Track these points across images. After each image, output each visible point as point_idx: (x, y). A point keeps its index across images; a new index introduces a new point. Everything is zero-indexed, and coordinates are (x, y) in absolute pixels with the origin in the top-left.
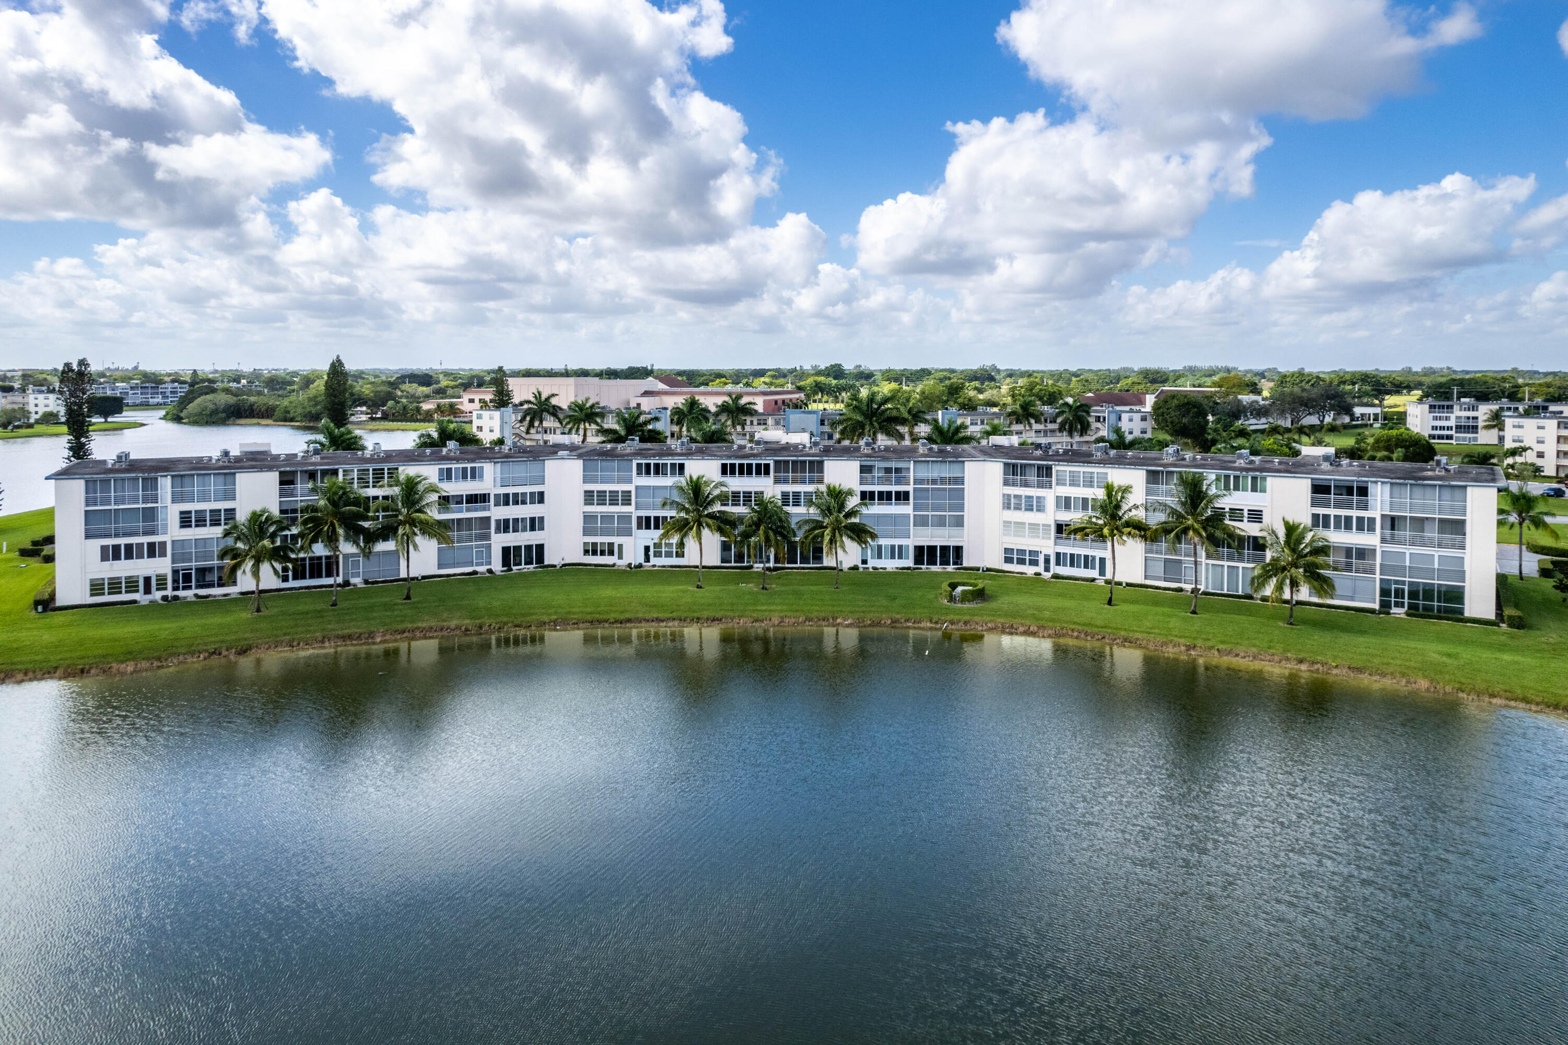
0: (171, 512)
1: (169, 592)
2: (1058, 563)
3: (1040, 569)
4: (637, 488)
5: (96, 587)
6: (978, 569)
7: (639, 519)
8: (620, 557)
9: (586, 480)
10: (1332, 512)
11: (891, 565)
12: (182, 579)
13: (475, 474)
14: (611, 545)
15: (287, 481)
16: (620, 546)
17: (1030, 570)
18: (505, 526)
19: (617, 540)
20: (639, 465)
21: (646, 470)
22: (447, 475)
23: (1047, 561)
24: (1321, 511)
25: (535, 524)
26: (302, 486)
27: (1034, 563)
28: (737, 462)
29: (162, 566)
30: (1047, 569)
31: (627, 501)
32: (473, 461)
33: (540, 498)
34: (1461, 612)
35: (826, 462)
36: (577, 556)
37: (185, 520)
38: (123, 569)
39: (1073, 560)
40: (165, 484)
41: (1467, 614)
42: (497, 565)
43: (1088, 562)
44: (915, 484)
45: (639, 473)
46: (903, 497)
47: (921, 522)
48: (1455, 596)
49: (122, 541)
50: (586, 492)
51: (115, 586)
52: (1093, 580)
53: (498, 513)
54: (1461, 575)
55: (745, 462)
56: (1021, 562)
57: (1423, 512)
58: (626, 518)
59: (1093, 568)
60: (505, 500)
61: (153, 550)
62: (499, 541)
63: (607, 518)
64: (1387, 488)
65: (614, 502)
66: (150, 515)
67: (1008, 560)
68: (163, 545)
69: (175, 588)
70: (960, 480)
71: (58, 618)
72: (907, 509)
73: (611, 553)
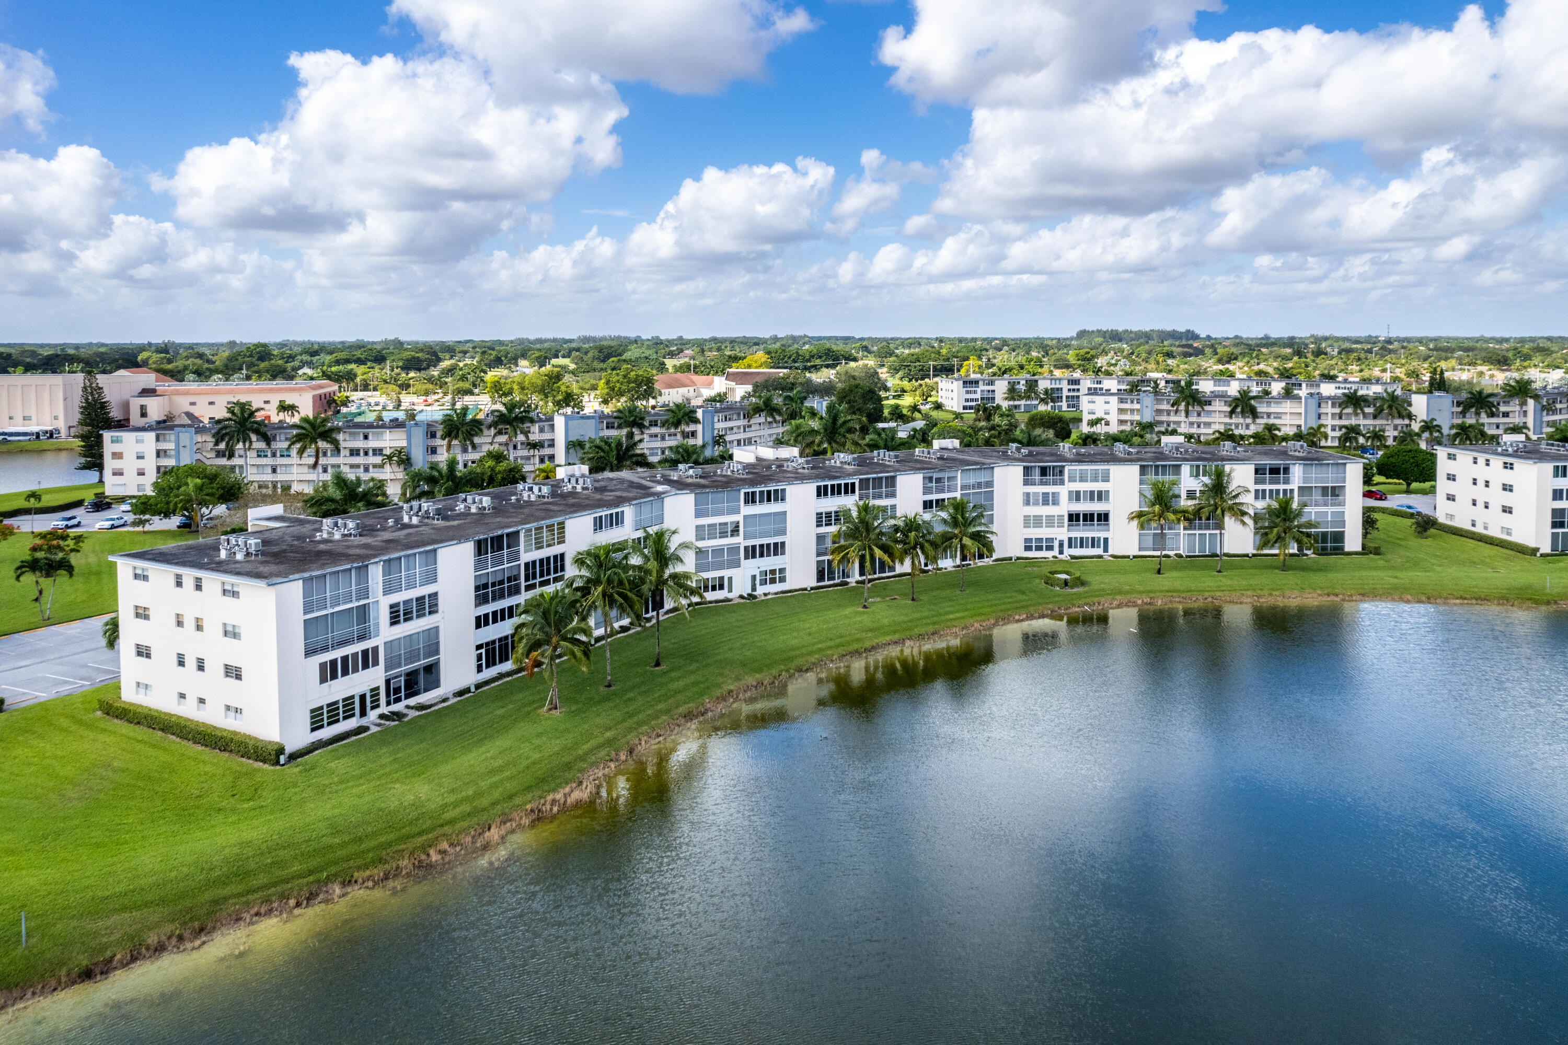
0: (382, 604)
1: (384, 709)
2: (1070, 546)
3: (1056, 552)
4: (745, 517)
6: (1011, 559)
7: (746, 548)
8: (730, 590)
9: (698, 514)
10: (1267, 487)
12: (394, 689)
13: (616, 520)
14: (722, 579)
16: (730, 579)
17: (1049, 554)
19: (726, 573)
20: (746, 494)
21: (750, 499)
23: (1061, 545)
24: (1260, 487)
26: (492, 555)
27: (1050, 548)
28: (829, 483)
29: (375, 677)
30: (1061, 552)
31: (735, 531)
32: (617, 506)
34: (1342, 548)
35: (898, 478)
37: (395, 616)
38: (341, 688)
39: (1082, 543)
40: (376, 573)
41: (1347, 549)
43: (1094, 543)
44: (962, 490)
45: (747, 502)
48: (1339, 537)
50: (697, 527)
51: (330, 715)
52: (1100, 557)
54: (1343, 523)
55: (836, 482)
56: (1039, 548)
57: (1322, 482)
58: (734, 549)
59: (1099, 547)
61: (368, 659)
63: (718, 551)
64: (1301, 467)
65: (723, 535)
66: (363, 612)
67: (1028, 548)
68: (375, 649)
69: (388, 703)
70: (990, 484)
73: (721, 587)
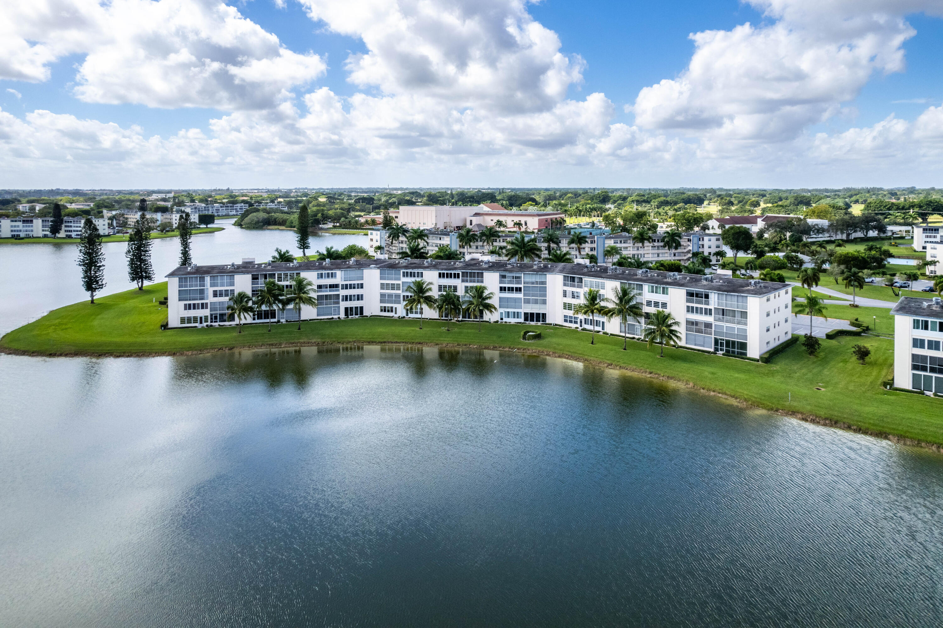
0: (210, 291)
1: (209, 323)
2: (585, 323)
3: (578, 325)
4: (403, 282)
5: (183, 320)
6: (551, 324)
7: (404, 296)
8: (396, 313)
9: (381, 278)
10: (695, 305)
11: (513, 321)
12: (214, 318)
13: (333, 276)
14: (392, 308)
15: (255, 278)
16: (396, 308)
17: (573, 326)
18: (346, 298)
19: (394, 306)
20: (404, 272)
21: (406, 275)
22: (321, 276)
23: (581, 322)
24: (691, 305)
25: (360, 297)
26: (261, 281)
27: (576, 322)
28: (445, 272)
29: (206, 312)
30: (581, 326)
31: (398, 289)
32: (332, 269)
33: (362, 286)
34: (745, 354)
35: (484, 273)
36: (377, 312)
37: (215, 294)
38: (192, 313)
39: (591, 322)
40: (208, 279)
41: (748, 356)
42: (342, 315)
43: (598, 324)
44: (524, 283)
45: (404, 276)
46: (519, 290)
47: (527, 302)
48: (743, 346)
49: (192, 302)
50: (381, 284)
51: (189, 320)
52: (599, 332)
53: (343, 293)
54: (746, 337)
55: (449, 272)
56: (571, 322)
57: (731, 307)
58: (398, 296)
59: (599, 326)
60: (346, 287)
61: (203, 306)
62: (343, 305)
63: (390, 296)
64: (716, 295)
65: (393, 288)
66: (202, 292)
67: (566, 321)
68: (207, 304)
69: (211, 322)
70: (544, 283)
71: (169, 332)
72: (520, 295)
73: (392, 311)
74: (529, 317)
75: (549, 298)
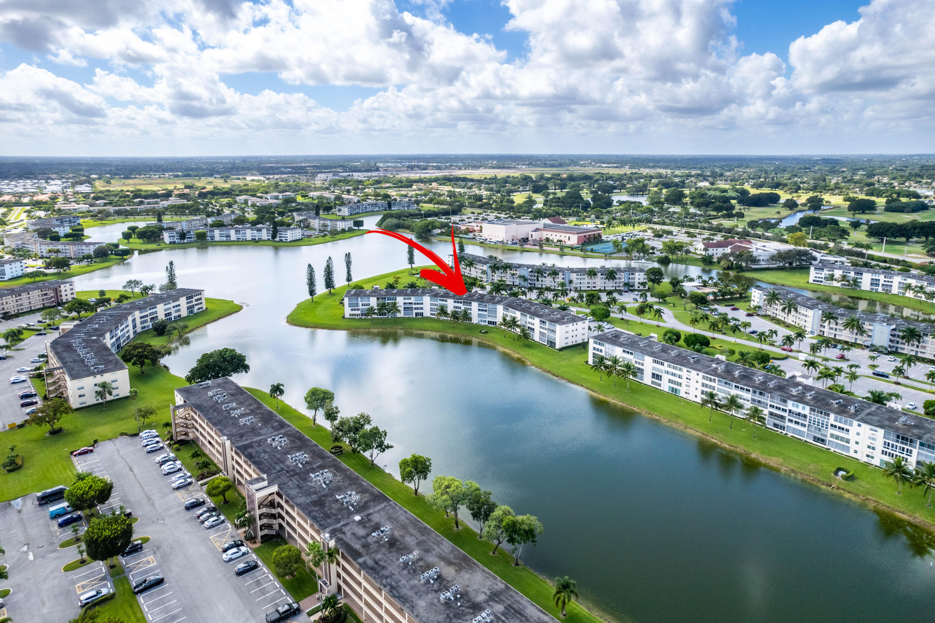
0: (360, 303)
1: (360, 317)
4: (439, 303)
5: (350, 315)
9: (430, 301)
11: (483, 324)
12: (362, 315)
13: (410, 299)
15: (378, 299)
18: (416, 309)
19: (436, 313)
20: (440, 299)
22: (405, 299)
25: (422, 309)
26: (380, 300)
28: (457, 300)
29: (359, 312)
31: (437, 306)
32: (410, 296)
33: (422, 304)
35: (472, 302)
36: (429, 315)
37: (362, 305)
38: (354, 312)
40: (359, 299)
41: (556, 348)
42: (414, 316)
44: (488, 308)
45: (440, 301)
46: (486, 311)
47: (489, 316)
49: (354, 307)
50: (431, 303)
51: (353, 315)
53: (414, 306)
54: (556, 341)
58: (436, 309)
60: (415, 304)
61: (358, 310)
62: (415, 311)
63: (434, 309)
64: (548, 323)
65: (435, 306)
66: (357, 304)
70: (496, 309)
71: (346, 320)
72: (486, 313)
73: (434, 315)
74: (490, 323)
75: (498, 315)
